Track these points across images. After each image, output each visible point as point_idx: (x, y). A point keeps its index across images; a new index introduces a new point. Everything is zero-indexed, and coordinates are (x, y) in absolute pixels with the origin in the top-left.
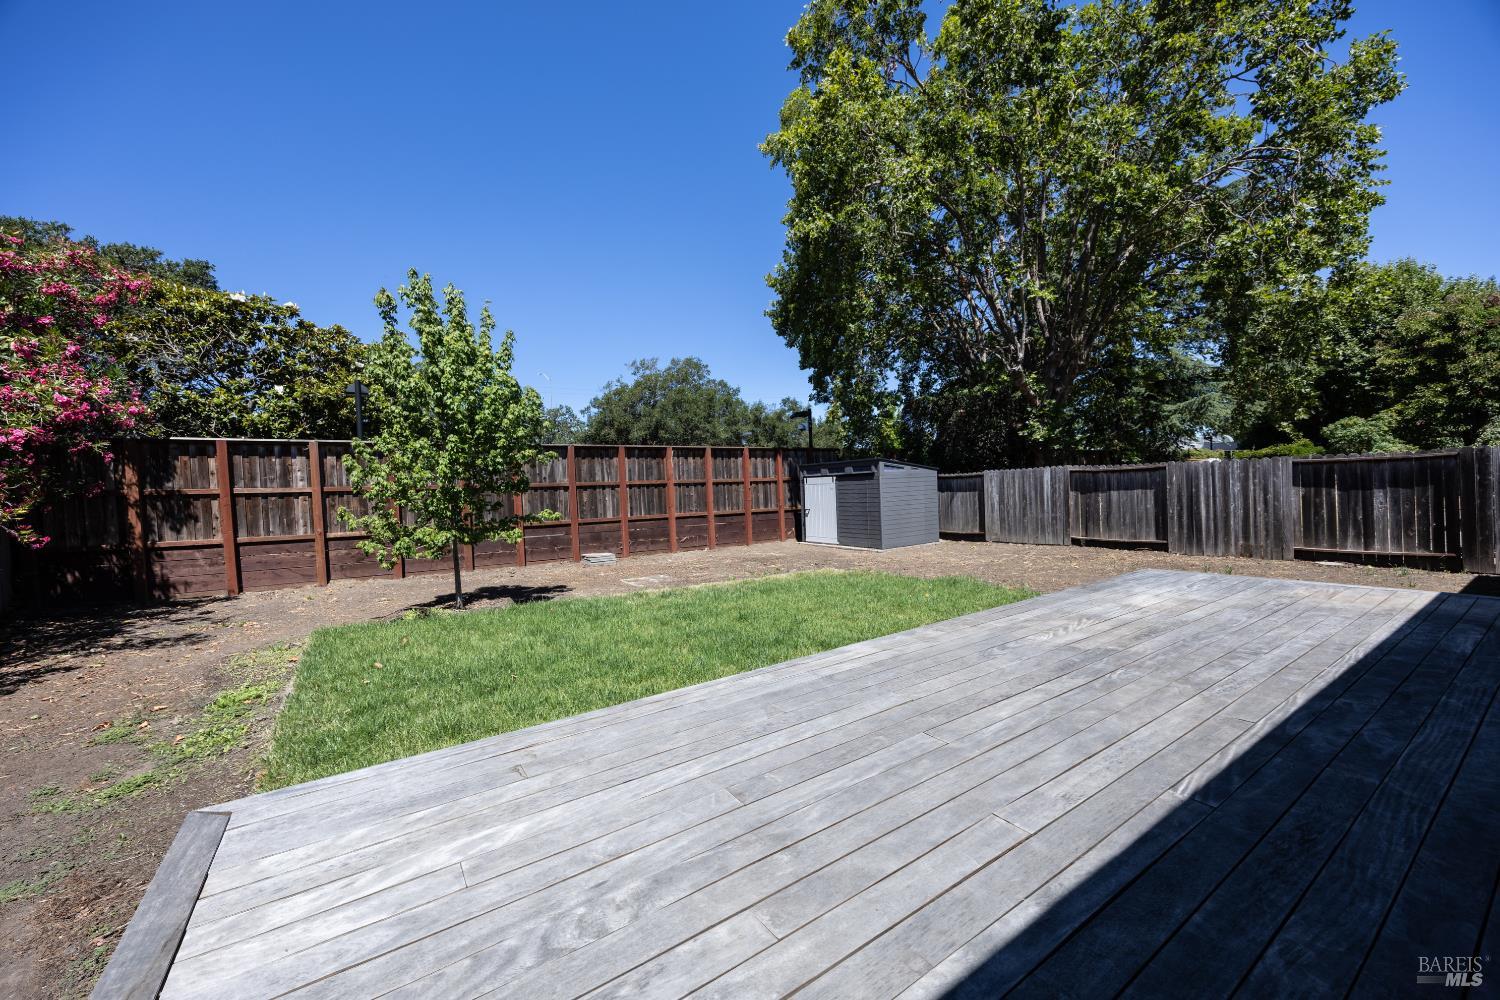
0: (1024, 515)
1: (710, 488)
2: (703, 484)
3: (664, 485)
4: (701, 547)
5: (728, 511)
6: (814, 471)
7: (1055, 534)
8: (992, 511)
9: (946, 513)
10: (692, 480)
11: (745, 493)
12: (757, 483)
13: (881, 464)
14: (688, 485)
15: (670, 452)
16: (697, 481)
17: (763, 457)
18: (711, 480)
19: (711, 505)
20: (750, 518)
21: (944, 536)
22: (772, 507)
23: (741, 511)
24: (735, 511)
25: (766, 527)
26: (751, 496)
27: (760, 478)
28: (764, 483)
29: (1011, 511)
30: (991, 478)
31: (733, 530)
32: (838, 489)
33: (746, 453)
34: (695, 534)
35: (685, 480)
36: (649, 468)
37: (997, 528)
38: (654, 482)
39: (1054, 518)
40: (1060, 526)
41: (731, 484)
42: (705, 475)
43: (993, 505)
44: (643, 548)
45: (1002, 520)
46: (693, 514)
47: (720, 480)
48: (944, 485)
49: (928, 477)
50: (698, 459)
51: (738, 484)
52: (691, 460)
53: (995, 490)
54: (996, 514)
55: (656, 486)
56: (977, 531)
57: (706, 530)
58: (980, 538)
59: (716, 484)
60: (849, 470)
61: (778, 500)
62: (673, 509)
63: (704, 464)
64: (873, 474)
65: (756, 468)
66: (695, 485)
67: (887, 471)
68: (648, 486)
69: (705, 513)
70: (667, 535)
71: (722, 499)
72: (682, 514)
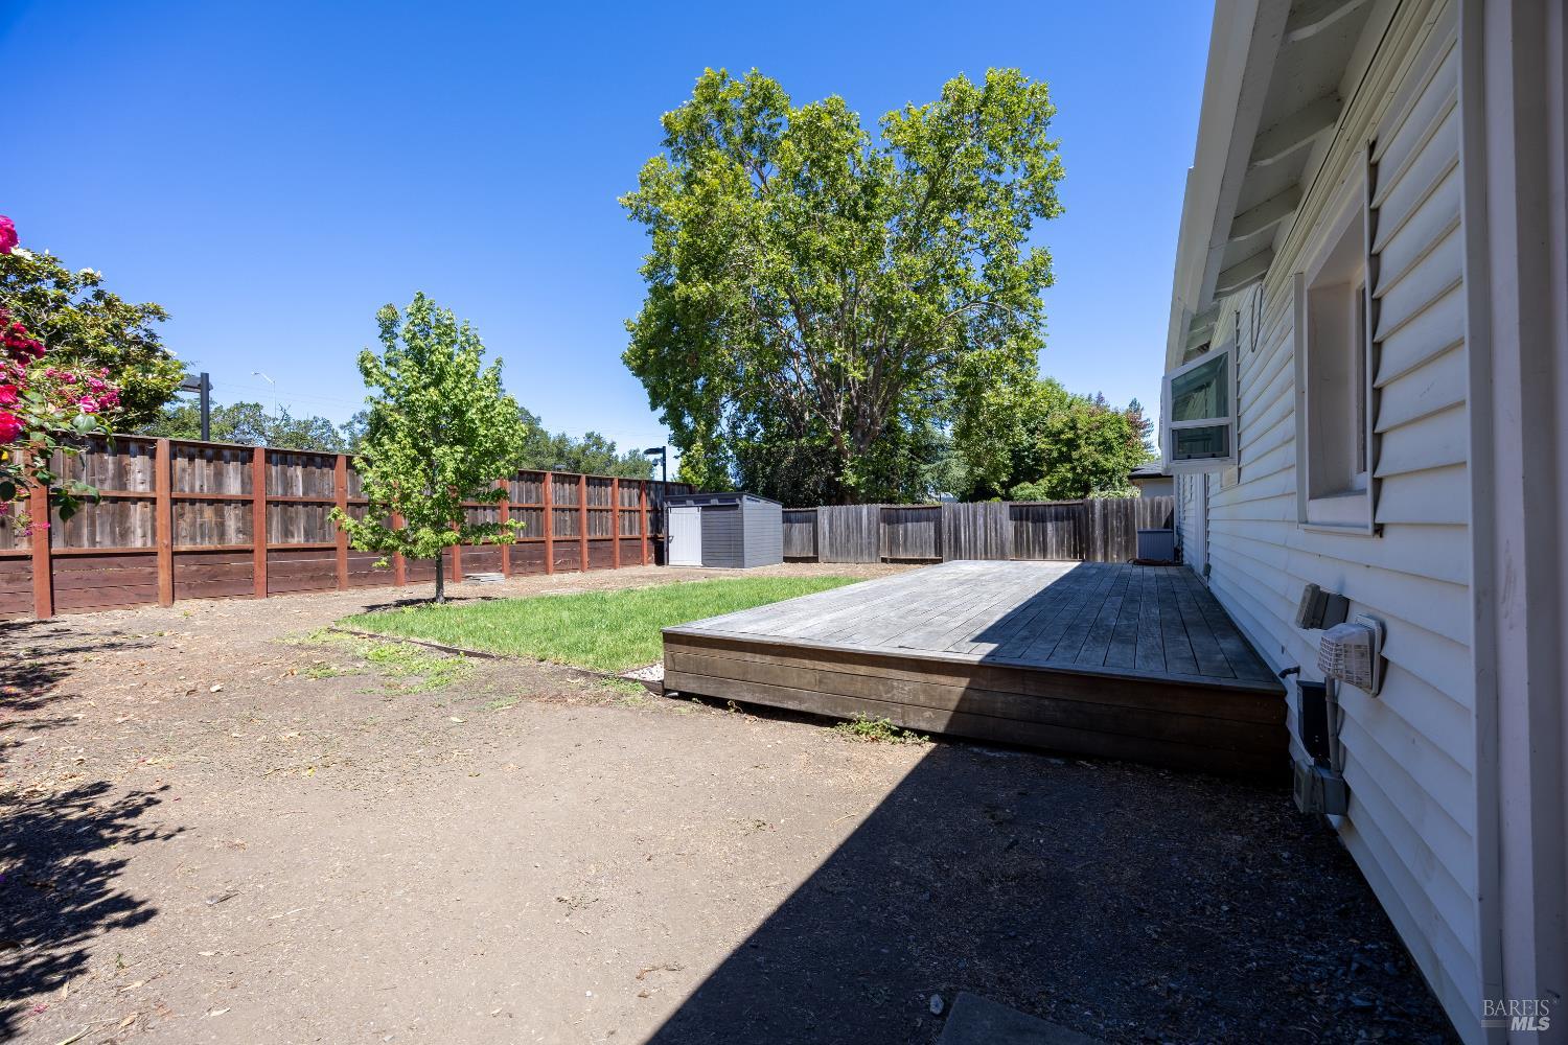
0: (848, 541)
1: (585, 513)
2: (577, 510)
3: (542, 509)
4: (575, 570)
5: (598, 536)
6: (680, 502)
7: (870, 555)
8: (824, 539)
9: (788, 541)
10: (568, 506)
11: (614, 520)
12: (624, 511)
13: (746, 498)
14: (563, 510)
15: (550, 478)
16: (571, 506)
17: (629, 487)
18: (585, 507)
19: (585, 530)
20: (618, 543)
21: (787, 559)
22: (636, 534)
23: (610, 536)
24: (605, 536)
25: (631, 554)
26: (619, 522)
27: (626, 507)
28: (630, 511)
29: (838, 539)
30: (823, 512)
31: (603, 553)
32: (702, 518)
33: (616, 482)
34: (571, 556)
35: (561, 504)
36: (528, 492)
37: (827, 550)
38: (533, 505)
39: (870, 543)
40: (873, 549)
41: (601, 511)
42: (579, 501)
43: (824, 534)
44: (521, 569)
45: (831, 545)
46: (568, 537)
47: (592, 506)
48: (787, 519)
49: (776, 509)
50: (573, 485)
51: (607, 511)
52: (567, 486)
53: (826, 522)
54: (827, 541)
55: (535, 509)
56: (811, 555)
57: (581, 552)
58: (815, 560)
59: (589, 510)
60: (714, 502)
61: (641, 528)
62: (550, 532)
63: (579, 492)
64: (737, 505)
65: (623, 498)
66: (570, 510)
67: (749, 503)
68: (527, 509)
69: (579, 538)
70: (544, 558)
71: (593, 526)
72: (558, 538)
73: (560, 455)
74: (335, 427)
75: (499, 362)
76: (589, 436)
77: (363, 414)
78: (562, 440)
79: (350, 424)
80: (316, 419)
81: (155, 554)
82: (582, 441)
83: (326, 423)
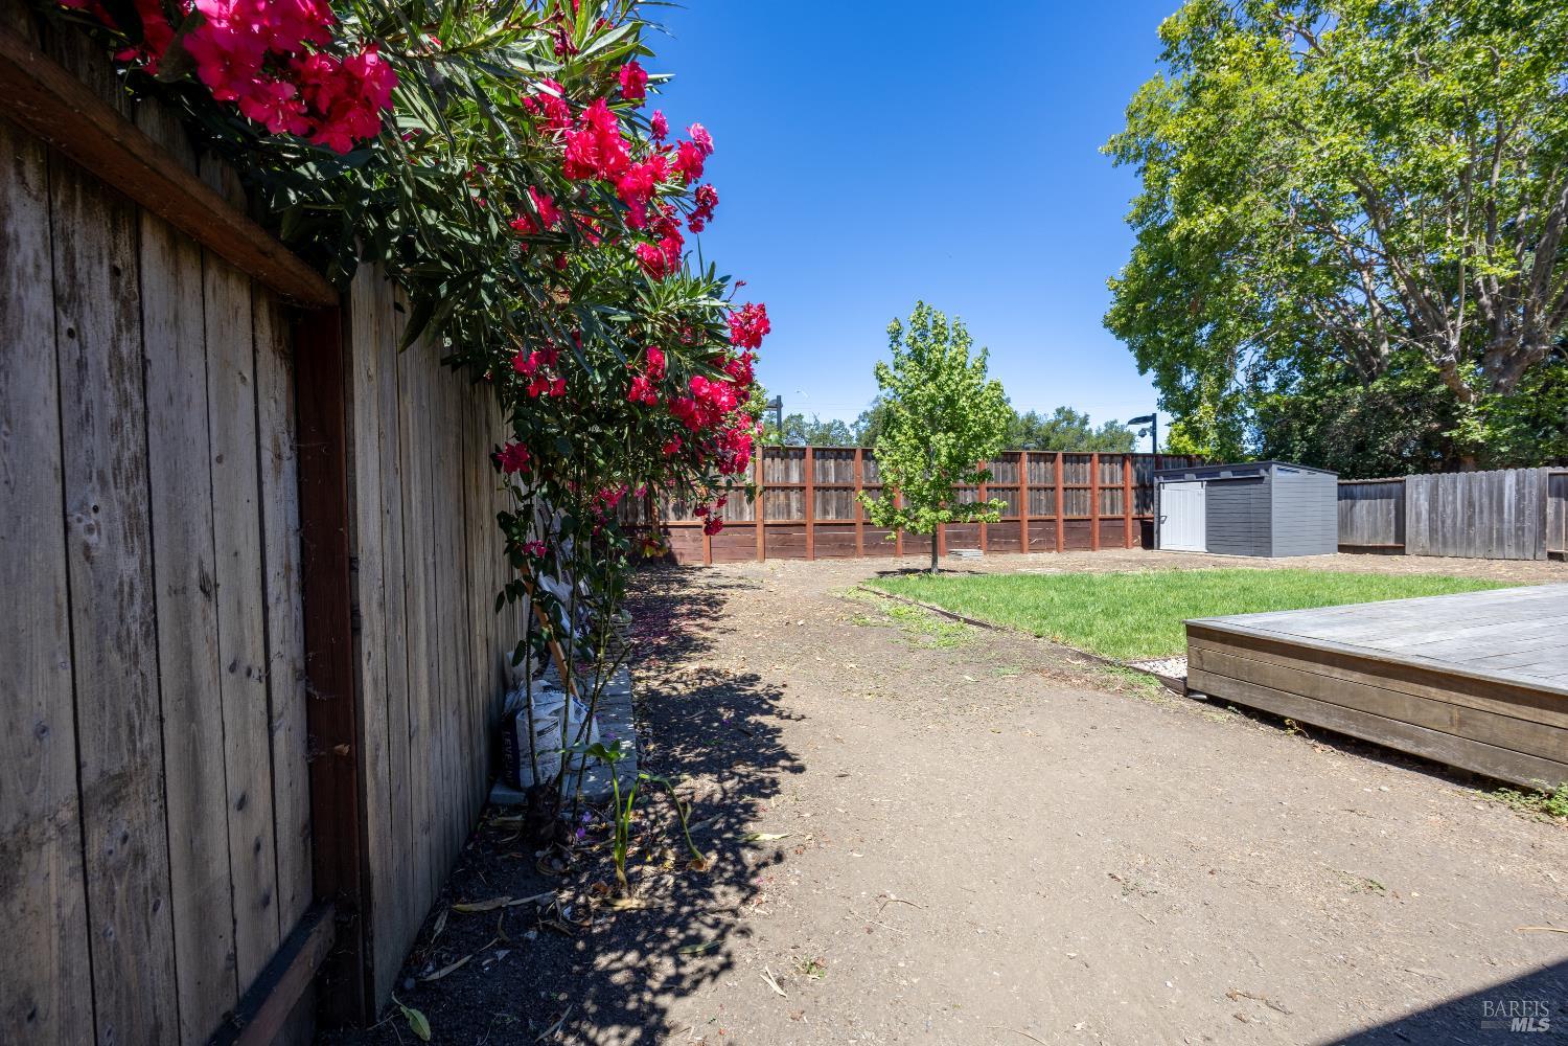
0: (1470, 525)
1: (1061, 492)
2: (1052, 489)
3: (1017, 489)
4: (1050, 550)
5: (1075, 515)
6: (1177, 476)
7: (1520, 547)
8: (1418, 521)
9: (1346, 523)
10: (1043, 484)
11: (1093, 499)
12: (1104, 489)
13: (1274, 467)
14: (1039, 489)
15: (1025, 457)
16: (1047, 485)
17: (1110, 463)
18: (1061, 485)
19: (1061, 509)
20: (1097, 523)
21: (1342, 549)
22: (1119, 514)
23: (1088, 516)
24: (1082, 516)
25: (1111, 533)
26: (1098, 502)
27: (1107, 483)
28: (1111, 489)
29: (1449, 522)
30: (1418, 487)
31: (1080, 534)
32: (1208, 495)
33: (1096, 458)
34: (1047, 535)
35: (1036, 484)
36: (1004, 472)
37: (1424, 539)
38: (1009, 485)
39: (1521, 529)
40: (1529, 538)
41: (1079, 489)
42: (1055, 478)
43: (1418, 515)
44: (997, 547)
45: (1433, 531)
46: (1043, 517)
47: (1069, 484)
48: (1345, 494)
49: (1329, 481)
50: (1048, 464)
51: (1085, 489)
52: (1042, 464)
53: (1422, 497)
54: (1424, 525)
55: (1011, 489)
56: (1392, 543)
57: (1056, 533)
58: (1399, 550)
59: (1065, 489)
60: (1226, 475)
61: (1125, 507)
62: (1025, 512)
63: (1055, 469)
64: (1262, 478)
65: (1103, 474)
66: (1046, 489)
67: (1280, 474)
68: (1003, 489)
69: (1054, 517)
70: (1019, 537)
71: (1069, 505)
72: (1033, 517)
73: (1029, 433)
74: (847, 426)
75: (985, 351)
76: (1059, 411)
77: (866, 414)
78: (1031, 418)
79: (857, 423)
80: (835, 422)
81: (755, 526)
82: (1052, 417)
83: (842, 424)
